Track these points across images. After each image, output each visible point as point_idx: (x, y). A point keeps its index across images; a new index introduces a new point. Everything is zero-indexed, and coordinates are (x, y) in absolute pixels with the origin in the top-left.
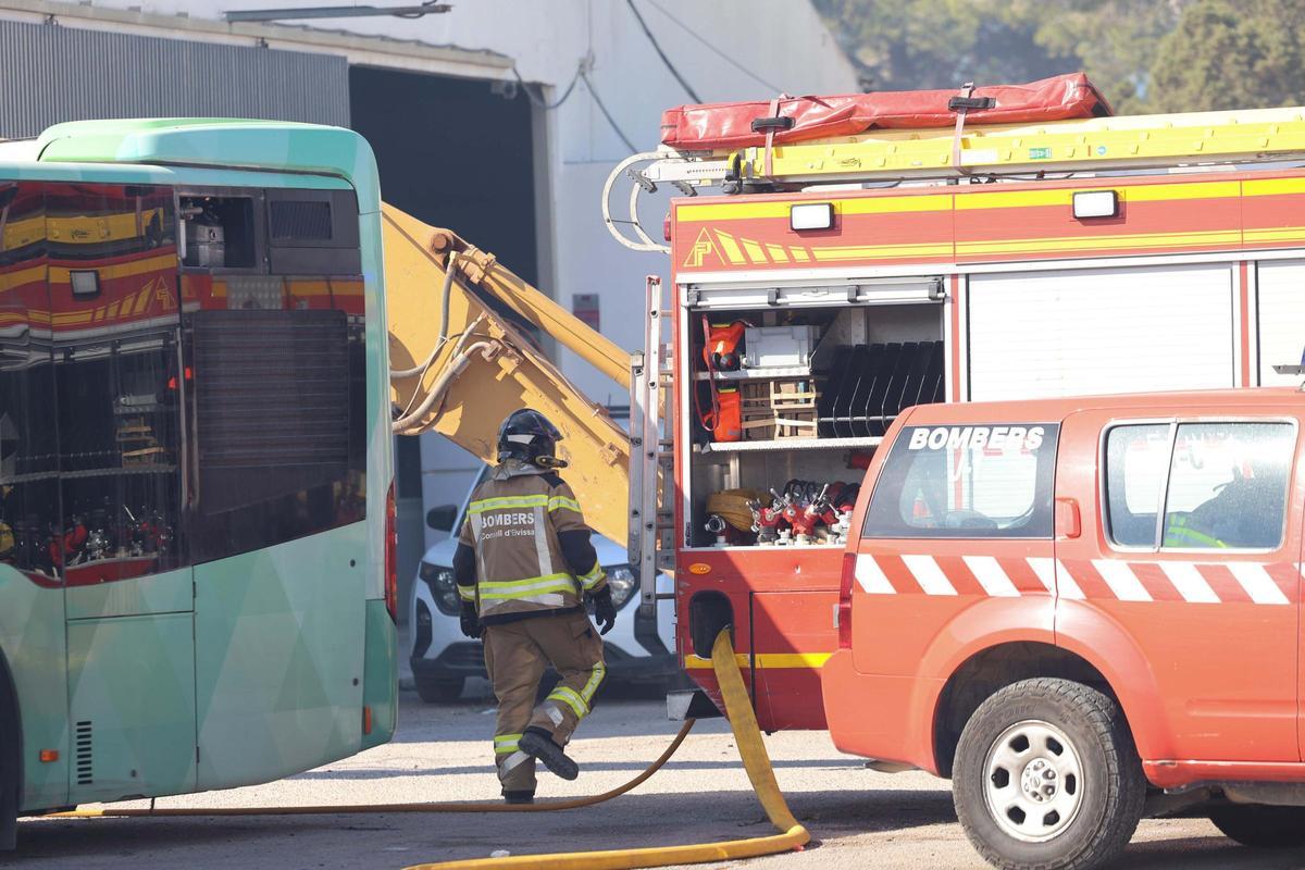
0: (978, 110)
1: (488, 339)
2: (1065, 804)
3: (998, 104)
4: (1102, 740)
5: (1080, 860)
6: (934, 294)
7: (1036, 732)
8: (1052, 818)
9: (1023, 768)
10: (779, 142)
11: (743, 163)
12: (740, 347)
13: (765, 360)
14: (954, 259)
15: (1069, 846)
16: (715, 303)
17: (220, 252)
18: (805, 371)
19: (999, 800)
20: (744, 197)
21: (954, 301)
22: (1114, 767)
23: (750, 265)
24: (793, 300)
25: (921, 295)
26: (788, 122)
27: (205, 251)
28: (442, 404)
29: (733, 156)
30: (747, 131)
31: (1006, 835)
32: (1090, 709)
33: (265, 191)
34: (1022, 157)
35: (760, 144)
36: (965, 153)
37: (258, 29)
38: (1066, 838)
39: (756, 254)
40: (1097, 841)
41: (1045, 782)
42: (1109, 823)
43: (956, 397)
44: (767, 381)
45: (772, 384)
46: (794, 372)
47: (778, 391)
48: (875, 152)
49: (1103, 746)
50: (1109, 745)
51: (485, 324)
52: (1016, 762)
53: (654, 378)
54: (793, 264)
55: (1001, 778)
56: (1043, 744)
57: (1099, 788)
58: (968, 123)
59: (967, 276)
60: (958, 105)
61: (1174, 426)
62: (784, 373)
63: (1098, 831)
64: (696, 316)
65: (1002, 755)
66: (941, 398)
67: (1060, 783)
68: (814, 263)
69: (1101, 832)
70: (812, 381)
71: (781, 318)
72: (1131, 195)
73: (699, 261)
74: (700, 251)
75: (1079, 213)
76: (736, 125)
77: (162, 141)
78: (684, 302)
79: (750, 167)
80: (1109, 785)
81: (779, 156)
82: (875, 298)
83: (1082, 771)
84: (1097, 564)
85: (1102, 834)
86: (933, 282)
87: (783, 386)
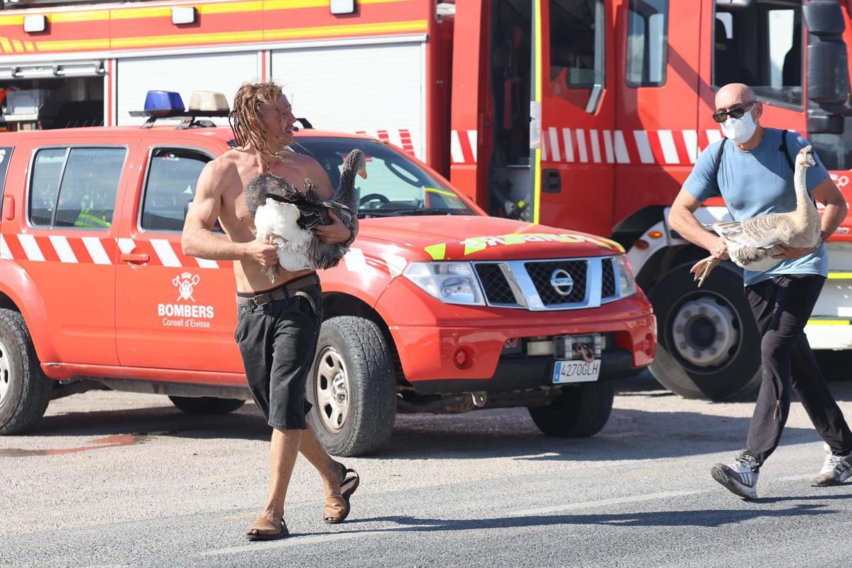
4: (20, 349)
5: (9, 424)
6: (98, 70)
12: (4, 102)
13: (17, 110)
14: (110, 49)
15: (3, 416)
18: (35, 117)
20: (2, 13)
21: (109, 74)
22: (26, 367)
23: (4, 53)
24: (26, 74)
25: (91, 72)
32: (15, 329)
38: (2, 410)
39: (7, 46)
40: (17, 413)
42: (24, 401)
44: (16, 123)
45: (19, 125)
46: (30, 117)
47: (22, 128)
49: (20, 353)
50: (24, 352)
54: (26, 52)
57: (15, 382)
59: (117, 59)
61: (69, 149)
62: (25, 118)
63: (18, 406)
67: (2, 375)
68: (37, 52)
69: (19, 407)
70: (39, 123)
71: (20, 84)
72: (206, 9)
75: (176, 21)
80: (23, 377)
82: (67, 72)
83: (11, 369)
84: (20, 237)
85: (20, 408)
86: (98, 63)
87: (25, 126)
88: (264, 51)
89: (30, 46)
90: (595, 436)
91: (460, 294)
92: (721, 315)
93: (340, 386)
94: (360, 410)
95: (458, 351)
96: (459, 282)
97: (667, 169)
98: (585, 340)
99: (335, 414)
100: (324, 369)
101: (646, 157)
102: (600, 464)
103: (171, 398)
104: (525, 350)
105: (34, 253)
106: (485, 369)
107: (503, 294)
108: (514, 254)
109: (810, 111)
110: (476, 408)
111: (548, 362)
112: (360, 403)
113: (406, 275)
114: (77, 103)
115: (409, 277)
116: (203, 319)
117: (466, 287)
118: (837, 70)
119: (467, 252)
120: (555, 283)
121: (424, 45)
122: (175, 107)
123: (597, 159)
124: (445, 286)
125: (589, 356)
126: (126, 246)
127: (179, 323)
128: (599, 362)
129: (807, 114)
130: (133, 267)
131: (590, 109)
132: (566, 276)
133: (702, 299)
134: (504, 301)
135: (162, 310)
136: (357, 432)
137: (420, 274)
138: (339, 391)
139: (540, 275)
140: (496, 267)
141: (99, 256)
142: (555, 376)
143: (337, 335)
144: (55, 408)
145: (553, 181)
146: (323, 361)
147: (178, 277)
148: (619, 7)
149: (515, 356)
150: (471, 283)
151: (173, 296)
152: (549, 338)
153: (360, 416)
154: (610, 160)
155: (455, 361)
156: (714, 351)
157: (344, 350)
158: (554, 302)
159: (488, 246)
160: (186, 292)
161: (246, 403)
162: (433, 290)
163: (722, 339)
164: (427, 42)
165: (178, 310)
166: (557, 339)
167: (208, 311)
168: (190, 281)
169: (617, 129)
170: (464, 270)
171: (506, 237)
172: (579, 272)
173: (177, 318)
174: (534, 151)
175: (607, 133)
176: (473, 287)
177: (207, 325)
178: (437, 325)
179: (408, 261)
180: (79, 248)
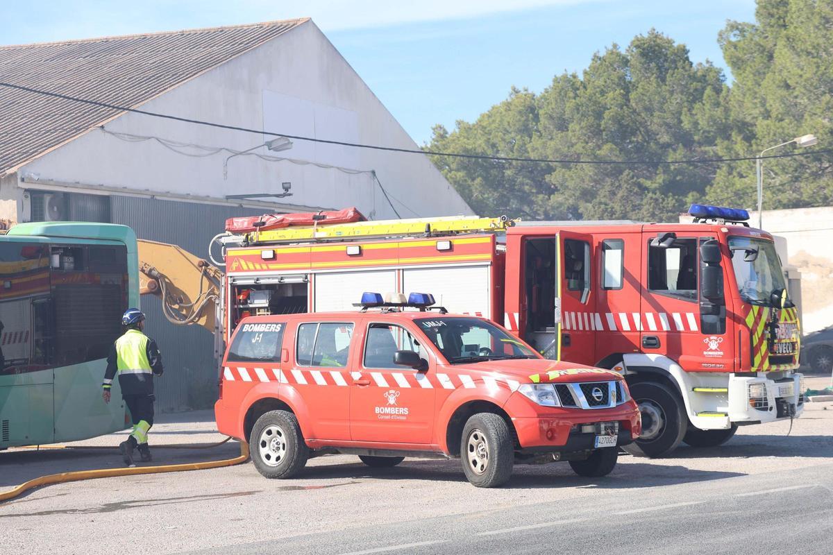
0: (321, 219)
1: (214, 294)
2: (282, 453)
3: (327, 217)
4: (293, 432)
5: (285, 473)
6: (304, 280)
7: (274, 429)
8: (278, 458)
9: (270, 441)
10: (261, 230)
11: (249, 237)
12: (248, 297)
13: (256, 301)
14: (311, 268)
15: (282, 468)
16: (239, 282)
17: (72, 265)
18: (267, 305)
19: (263, 451)
20: (248, 248)
21: (311, 282)
22: (296, 441)
23: (249, 270)
24: (262, 282)
25: (300, 280)
26: (264, 223)
27: (66, 265)
28: (200, 315)
29: (246, 234)
30: (251, 227)
31: (265, 464)
32: (290, 421)
33: (88, 245)
34: (334, 235)
35: (255, 230)
36: (316, 233)
37: (239, 201)
38: (281, 466)
39: (251, 266)
40: (290, 466)
41: (276, 446)
43: (311, 311)
44: (255, 308)
45: (257, 310)
46: (263, 305)
47: (259, 311)
48: (289, 233)
49: (293, 434)
50: (295, 434)
51: (213, 289)
52: (268, 439)
53: (222, 307)
54: (262, 270)
55: (264, 444)
56: (276, 433)
57: (291, 449)
58: (318, 224)
59: (315, 274)
60: (315, 218)
61: (319, 324)
62: (260, 306)
64: (233, 287)
65: (264, 437)
66: (306, 311)
67: (281, 446)
68: (269, 269)
70: (269, 309)
71: (258, 287)
72: (366, 247)
73: (234, 269)
74: (235, 265)
75: (349, 253)
76: (248, 224)
77: (47, 229)
78: (229, 282)
79: (252, 239)
80: (294, 447)
81: (261, 234)
82: (286, 281)
83: (287, 442)
84: (292, 371)
85: (292, 464)
86: (304, 276)
87: (261, 310)
88: (399, 270)
89: (264, 267)
90: (607, 476)
91: (547, 400)
92: (655, 412)
93: (482, 450)
94: (496, 462)
95: (548, 431)
96: (546, 394)
97: (624, 334)
98: (610, 425)
99: (479, 465)
100: (472, 441)
101: (613, 327)
102: (631, 489)
103: (361, 457)
104: (581, 430)
105: (301, 380)
106: (562, 440)
107: (569, 401)
108: (574, 379)
109: (702, 303)
110: (555, 461)
111: (593, 437)
112: (496, 459)
113: (519, 390)
114: (288, 297)
115: (521, 392)
116: (402, 415)
117: (550, 397)
118: (718, 282)
119: (551, 379)
120: (594, 395)
121: (489, 267)
122: (378, 301)
123: (587, 328)
124: (540, 396)
125: (612, 433)
126: (356, 376)
127: (387, 417)
128: (616, 436)
129: (700, 305)
130: (361, 387)
131: (583, 301)
132: (599, 391)
133: (644, 403)
134: (570, 404)
135: (377, 410)
136: (493, 474)
137: (527, 390)
138: (481, 453)
139: (587, 390)
140: (565, 386)
141: (340, 381)
142: (596, 444)
143: (481, 423)
144: (312, 463)
145: (567, 340)
146: (472, 437)
147: (387, 393)
148: (596, 247)
149: (576, 433)
150: (553, 395)
151: (384, 403)
152: (592, 424)
153: (495, 466)
154: (593, 329)
155: (547, 436)
156: (651, 431)
157: (486, 431)
158: (594, 405)
159: (560, 375)
160: (392, 401)
161: (405, 460)
162: (534, 398)
163: (656, 424)
164: (491, 265)
165: (387, 410)
166: (597, 425)
167: (405, 411)
168: (394, 395)
169: (596, 312)
170: (550, 388)
171: (568, 370)
172: (605, 388)
173: (387, 414)
174: (557, 324)
175: (591, 314)
176: (554, 396)
177: (404, 418)
178: (538, 417)
179: (520, 383)
180: (327, 377)
